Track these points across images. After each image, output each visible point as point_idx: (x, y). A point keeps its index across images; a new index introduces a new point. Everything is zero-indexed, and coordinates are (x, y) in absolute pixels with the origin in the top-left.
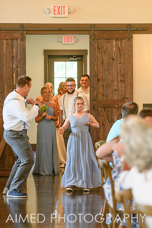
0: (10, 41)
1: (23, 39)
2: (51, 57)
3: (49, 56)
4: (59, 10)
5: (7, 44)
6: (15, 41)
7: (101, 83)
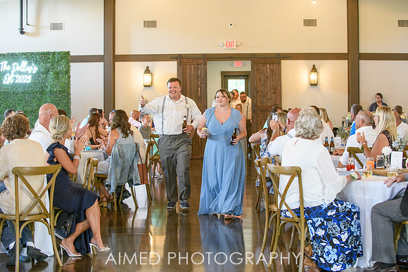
0: (196, 66)
1: (205, 64)
2: (226, 76)
3: (225, 76)
4: (230, 44)
5: (194, 68)
6: (199, 66)
7: (259, 94)
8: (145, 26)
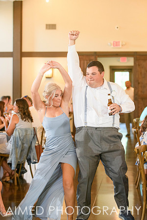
2: (113, 69)
4: (116, 44)
7: (140, 85)
8: (47, 28)
